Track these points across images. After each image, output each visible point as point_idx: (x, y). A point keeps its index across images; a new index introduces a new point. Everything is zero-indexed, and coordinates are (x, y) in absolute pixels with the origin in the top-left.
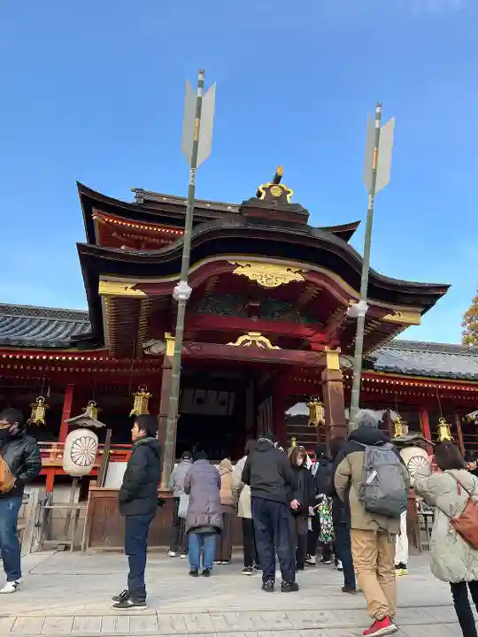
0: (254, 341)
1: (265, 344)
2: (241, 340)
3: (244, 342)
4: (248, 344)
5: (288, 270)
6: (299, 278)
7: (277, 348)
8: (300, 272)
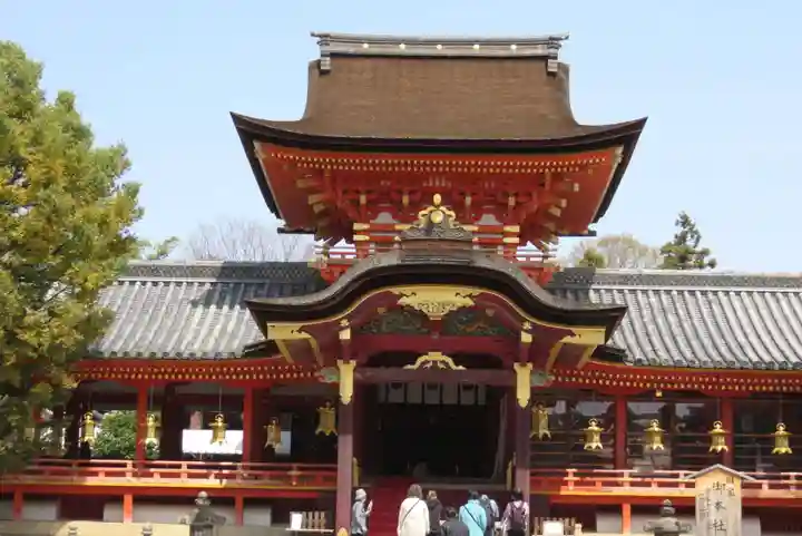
0: (435, 362)
1: (446, 364)
2: (421, 360)
3: (423, 363)
4: (428, 366)
5: (457, 294)
6: (469, 302)
7: (461, 367)
8: (470, 296)
